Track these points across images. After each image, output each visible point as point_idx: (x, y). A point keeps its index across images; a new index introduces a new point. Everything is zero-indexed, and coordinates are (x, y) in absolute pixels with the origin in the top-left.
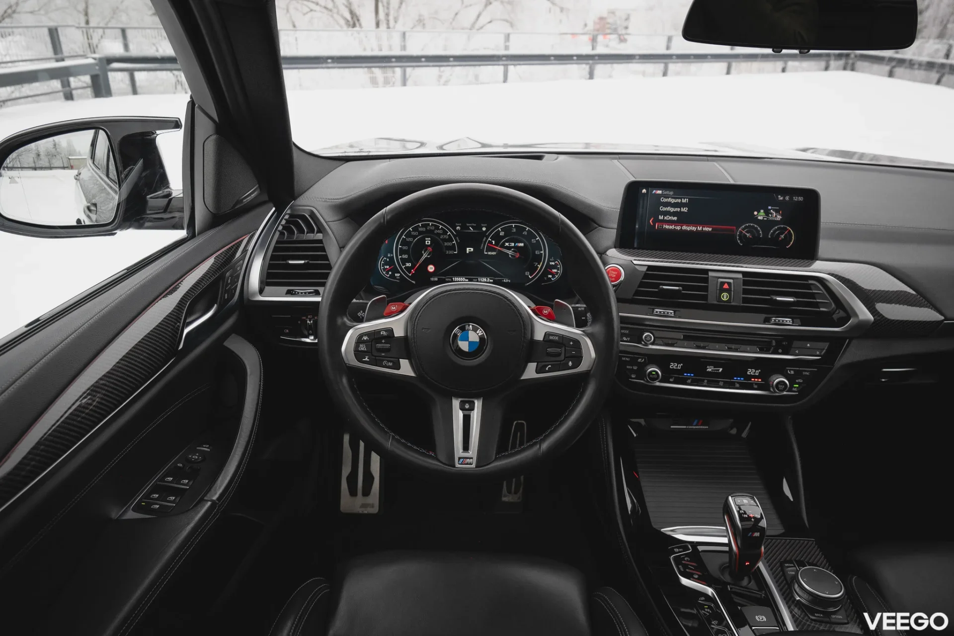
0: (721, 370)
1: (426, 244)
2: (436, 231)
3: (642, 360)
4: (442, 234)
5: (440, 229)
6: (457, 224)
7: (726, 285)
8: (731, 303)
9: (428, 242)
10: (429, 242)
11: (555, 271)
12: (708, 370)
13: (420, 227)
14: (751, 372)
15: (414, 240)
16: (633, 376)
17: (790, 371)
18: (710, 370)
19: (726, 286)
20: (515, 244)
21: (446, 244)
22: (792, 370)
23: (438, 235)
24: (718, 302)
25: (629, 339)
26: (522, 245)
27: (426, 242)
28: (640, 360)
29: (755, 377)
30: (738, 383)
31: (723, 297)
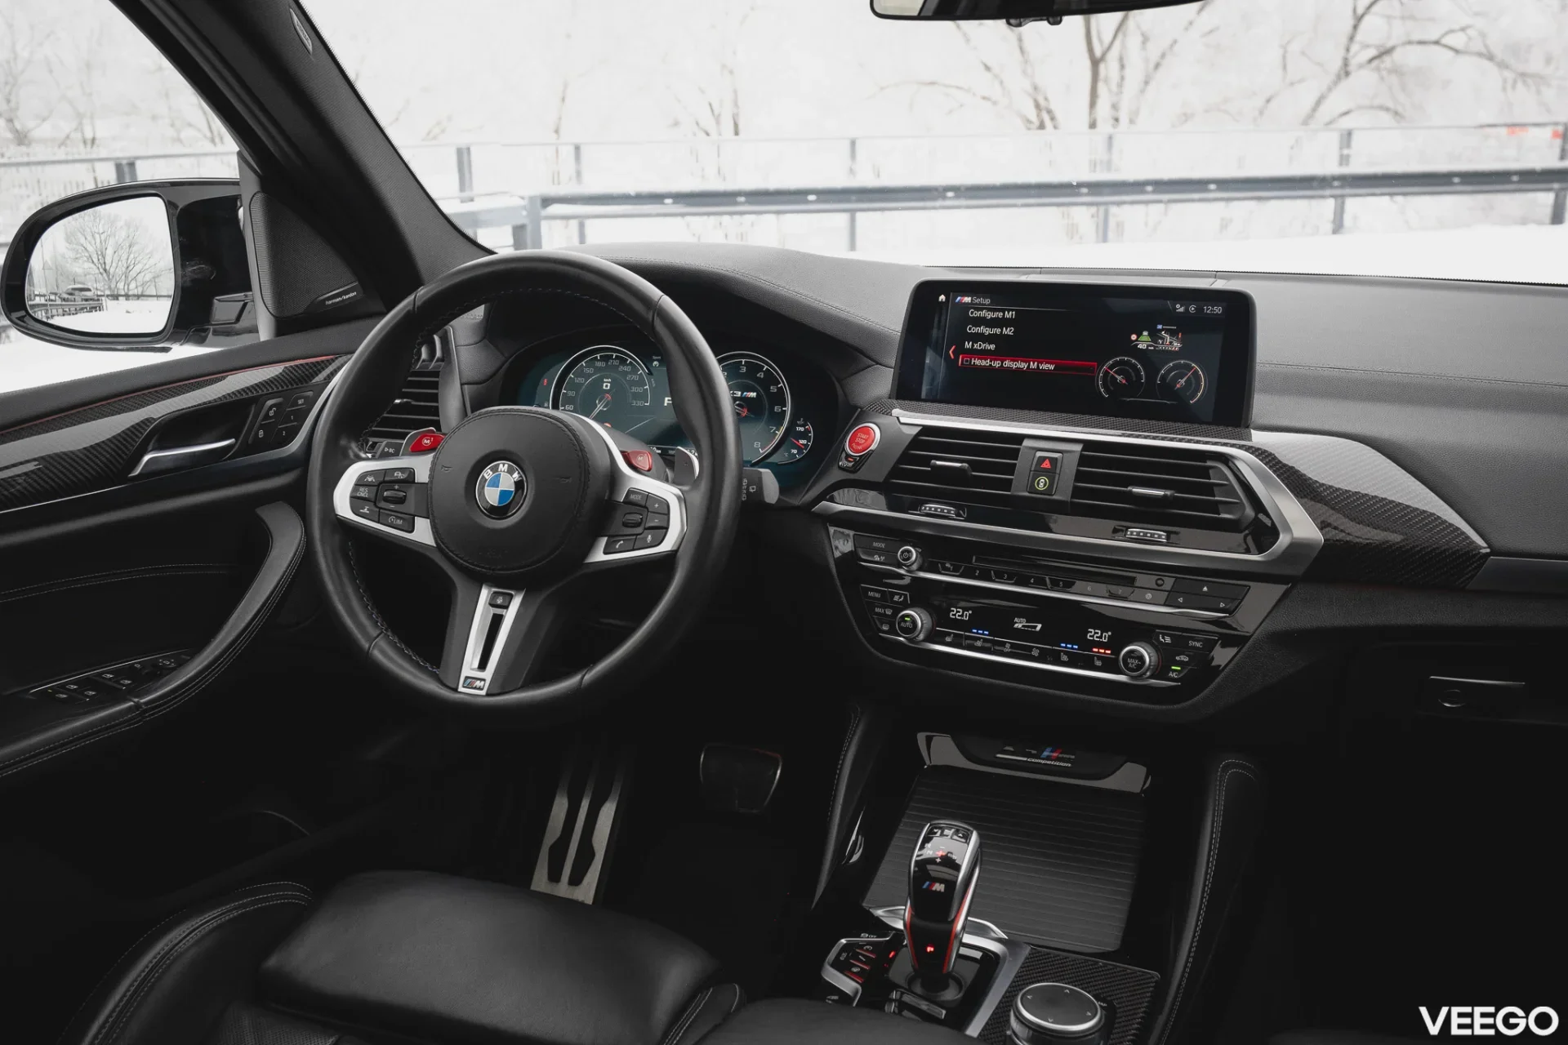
0: (1039, 626)
1: (604, 388)
2: (621, 368)
3: (900, 598)
4: (630, 373)
5: (627, 365)
6: (654, 358)
7: (1047, 462)
8: (1052, 495)
9: (607, 386)
10: (609, 385)
11: (804, 442)
12: (1016, 625)
13: (598, 360)
14: (1093, 634)
15: (586, 381)
16: (885, 628)
17: (1163, 638)
18: (1020, 626)
19: (1046, 465)
20: (742, 394)
21: (634, 389)
22: (1168, 635)
23: (625, 373)
24: (1029, 492)
25: (883, 558)
26: (753, 395)
27: (605, 384)
28: (896, 598)
29: (1100, 645)
30: (1066, 653)
31: (1038, 484)
